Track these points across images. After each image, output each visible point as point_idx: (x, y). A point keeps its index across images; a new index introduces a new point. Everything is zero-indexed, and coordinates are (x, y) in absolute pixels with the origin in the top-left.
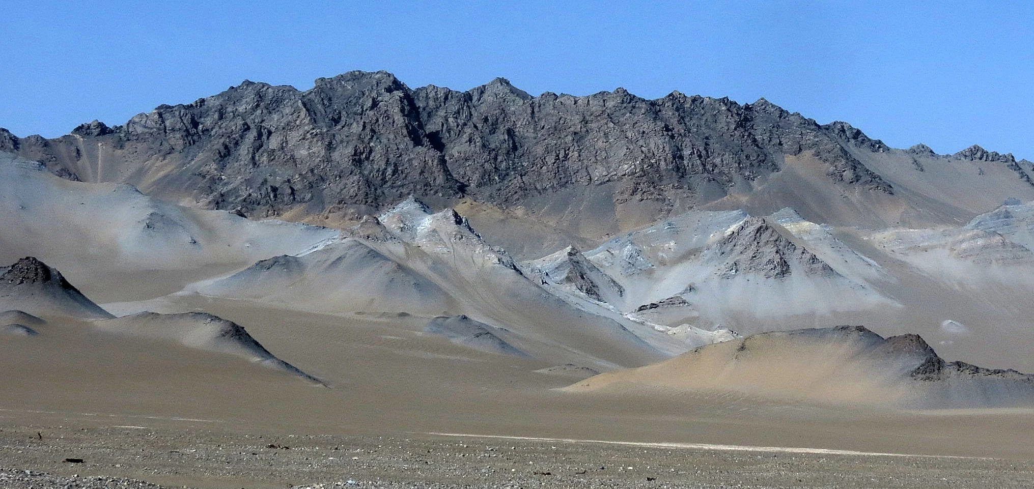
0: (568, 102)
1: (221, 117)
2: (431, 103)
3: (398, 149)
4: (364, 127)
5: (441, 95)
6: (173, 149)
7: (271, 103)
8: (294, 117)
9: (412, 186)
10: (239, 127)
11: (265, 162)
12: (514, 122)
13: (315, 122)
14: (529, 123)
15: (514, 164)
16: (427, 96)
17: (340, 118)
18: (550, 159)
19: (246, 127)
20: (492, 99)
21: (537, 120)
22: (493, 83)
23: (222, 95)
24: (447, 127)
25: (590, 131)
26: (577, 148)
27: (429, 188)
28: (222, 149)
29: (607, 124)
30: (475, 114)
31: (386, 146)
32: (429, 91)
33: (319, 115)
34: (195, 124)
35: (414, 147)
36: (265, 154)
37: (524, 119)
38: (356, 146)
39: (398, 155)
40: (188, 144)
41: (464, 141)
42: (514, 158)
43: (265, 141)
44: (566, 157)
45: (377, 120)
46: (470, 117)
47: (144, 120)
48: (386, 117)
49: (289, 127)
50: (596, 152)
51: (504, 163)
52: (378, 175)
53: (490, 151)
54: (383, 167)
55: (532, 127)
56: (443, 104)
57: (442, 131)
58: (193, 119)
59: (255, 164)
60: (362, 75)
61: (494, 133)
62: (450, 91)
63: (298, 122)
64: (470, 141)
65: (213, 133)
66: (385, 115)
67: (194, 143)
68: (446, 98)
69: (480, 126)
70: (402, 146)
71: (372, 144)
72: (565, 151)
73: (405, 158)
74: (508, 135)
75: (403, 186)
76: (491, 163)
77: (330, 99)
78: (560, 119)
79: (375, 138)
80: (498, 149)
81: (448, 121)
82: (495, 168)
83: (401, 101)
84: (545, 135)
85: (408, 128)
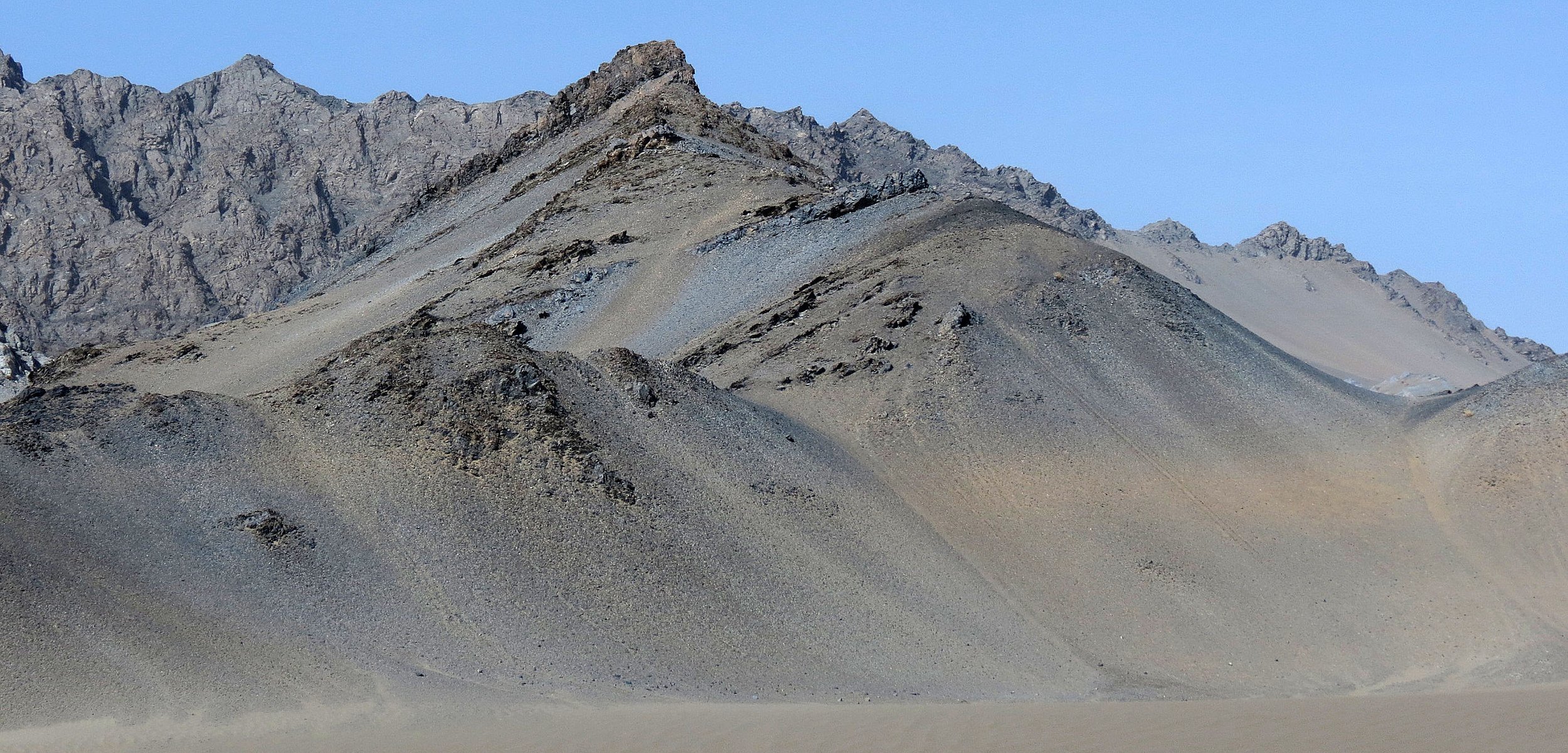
0: (450, 117)
3: (74, 227)
5: (110, 95)
9: (126, 316)
12: (320, 162)
14: (358, 165)
16: (75, 98)
20: (247, 105)
21: (373, 158)
22: (238, 67)
24: (148, 173)
27: (166, 324)
30: (207, 143)
31: (43, 219)
32: (79, 85)
35: (112, 221)
37: (344, 156)
39: (77, 243)
41: (207, 208)
42: (337, 249)
45: (11, 156)
46: (197, 150)
48: (30, 148)
52: (36, 290)
53: (284, 233)
54: (45, 270)
55: (366, 174)
56: (118, 117)
57: (136, 183)
61: (270, 189)
62: (130, 86)
64: (222, 209)
66: (29, 144)
68: (124, 104)
69: (237, 172)
70: (82, 220)
71: (8, 214)
73: (94, 249)
74: (319, 196)
75: (101, 317)
76: (291, 263)
78: (435, 156)
79: (12, 199)
80: (299, 228)
81: (146, 159)
82: (301, 273)
83: (60, 108)
84: (404, 195)
85: (89, 177)
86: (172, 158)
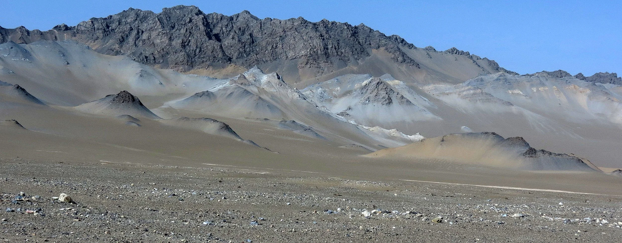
0: (277, 22)
1: (119, 24)
2: (215, 20)
3: (201, 41)
4: (186, 30)
5: (219, 17)
6: (98, 38)
7: (142, 18)
8: (154, 25)
9: (208, 57)
10: (128, 29)
11: (141, 45)
12: (252, 30)
13: (164, 27)
14: (259, 31)
15: (252, 49)
16: (213, 18)
17: (175, 26)
18: (269, 48)
19: (131, 29)
20: (242, 20)
21: (263, 30)
22: (242, 13)
23: (120, 14)
24: (222, 32)
25: (287, 36)
26: (281, 43)
27: (215, 59)
28: (121, 38)
29: (295, 33)
30: (235, 26)
31: (196, 39)
32: (214, 15)
33: (165, 25)
34: (108, 27)
35: (209, 40)
36: (141, 41)
37: (257, 29)
38: (183, 39)
39: (201, 44)
40: (105, 36)
41: (230, 38)
42: (253, 46)
43: (141, 36)
44: (276, 47)
45: (192, 28)
46: (232, 28)
47: (85, 24)
48: (196, 26)
49: (151, 29)
50: (290, 45)
51: (248, 49)
52: (193, 52)
53: (242, 43)
54: (195, 49)
55: (261, 33)
56: (220, 21)
57: (220, 33)
58: (107, 24)
59: (136, 45)
60: (184, 7)
61: (243, 35)
62: (223, 15)
63: (156, 27)
64: (233, 38)
65: (116, 31)
67: (108, 35)
68: (221, 19)
69: (237, 32)
70: (203, 40)
71: (190, 38)
72: (276, 44)
73: (205, 45)
74: (250, 36)
75: (204, 57)
76: (242, 49)
77: (170, 18)
78: (273, 30)
79: (191, 35)
80: (245, 42)
81: (222, 29)
82: (244, 51)
83: (203, 19)
84: (267, 37)
85: (206, 32)
86: (227, 29)
